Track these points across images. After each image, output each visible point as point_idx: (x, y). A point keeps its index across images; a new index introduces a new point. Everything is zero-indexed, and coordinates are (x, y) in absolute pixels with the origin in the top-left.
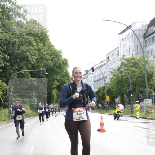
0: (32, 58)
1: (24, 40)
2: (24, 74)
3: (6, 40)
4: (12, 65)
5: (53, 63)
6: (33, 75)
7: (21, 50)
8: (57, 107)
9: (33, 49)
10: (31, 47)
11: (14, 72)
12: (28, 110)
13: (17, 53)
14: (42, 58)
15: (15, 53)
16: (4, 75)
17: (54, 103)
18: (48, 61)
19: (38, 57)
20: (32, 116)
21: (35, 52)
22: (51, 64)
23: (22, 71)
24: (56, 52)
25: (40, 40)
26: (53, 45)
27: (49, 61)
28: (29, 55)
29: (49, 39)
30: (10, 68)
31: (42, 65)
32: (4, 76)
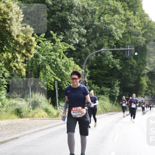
0: (117, 32)
1: (107, 7)
2: (105, 54)
3: (84, 7)
4: (89, 42)
5: (145, 39)
6: (116, 56)
7: (102, 21)
8: (147, 102)
9: (119, 20)
10: (116, 16)
11: (91, 51)
12: (106, 103)
13: (97, 26)
14: (130, 33)
15: (95, 25)
16: (77, 55)
17: (143, 95)
18: (138, 36)
19: (124, 31)
20: (112, 111)
21: (121, 23)
22: (143, 41)
23: (102, 50)
24: (151, 24)
25: (129, 7)
26: (148, 14)
27: (140, 37)
28: (114, 28)
29: (141, 6)
30: (86, 46)
31: (130, 42)
32: (78, 57)
